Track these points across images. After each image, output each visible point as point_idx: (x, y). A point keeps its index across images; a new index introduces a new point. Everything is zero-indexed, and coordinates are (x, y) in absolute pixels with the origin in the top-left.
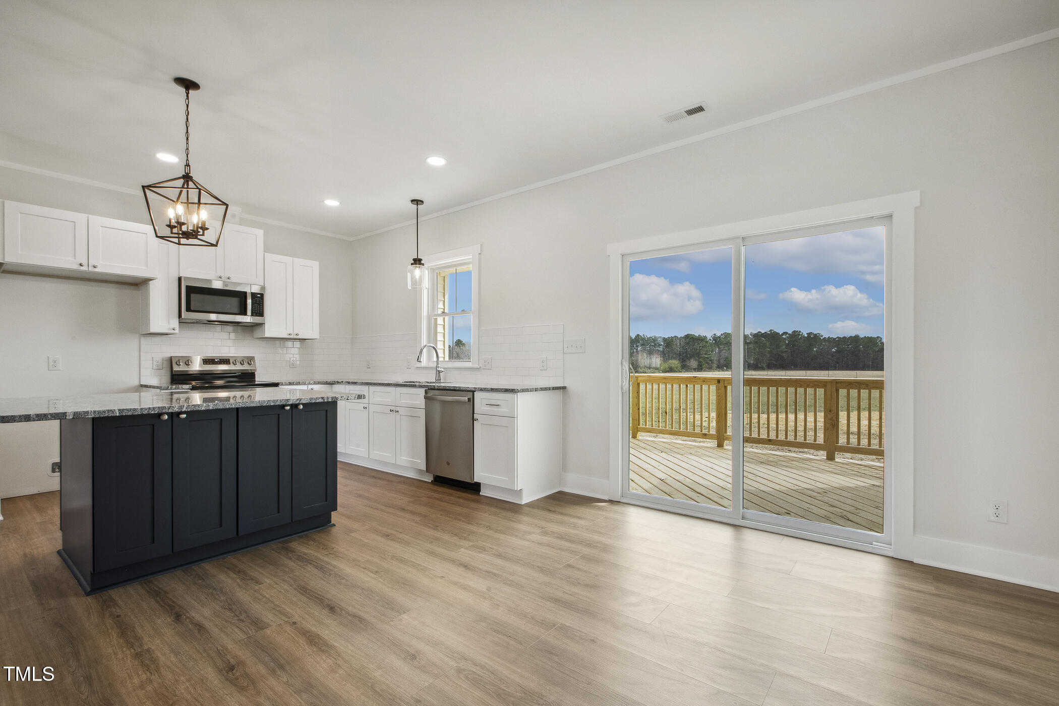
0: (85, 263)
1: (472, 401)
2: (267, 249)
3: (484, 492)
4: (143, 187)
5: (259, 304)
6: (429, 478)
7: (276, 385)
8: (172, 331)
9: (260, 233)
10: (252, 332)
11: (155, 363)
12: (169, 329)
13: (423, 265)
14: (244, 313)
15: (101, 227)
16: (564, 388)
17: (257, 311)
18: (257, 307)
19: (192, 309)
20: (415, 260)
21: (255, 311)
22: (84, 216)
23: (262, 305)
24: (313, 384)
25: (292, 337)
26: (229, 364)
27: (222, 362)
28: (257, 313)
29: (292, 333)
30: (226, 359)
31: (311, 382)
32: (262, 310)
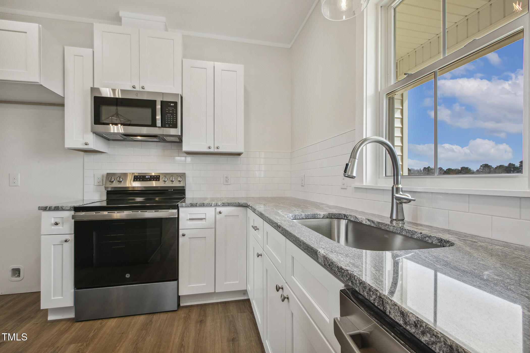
5: (172, 114)
9: (178, 37)
11: (96, 180)
14: (154, 124)
17: (170, 122)
18: (170, 117)
19: (101, 122)
21: (168, 121)
23: (175, 114)
24: (223, 206)
25: (212, 150)
26: (159, 180)
27: (152, 178)
28: (170, 124)
29: (212, 146)
30: (157, 176)
31: (219, 204)
32: (175, 121)
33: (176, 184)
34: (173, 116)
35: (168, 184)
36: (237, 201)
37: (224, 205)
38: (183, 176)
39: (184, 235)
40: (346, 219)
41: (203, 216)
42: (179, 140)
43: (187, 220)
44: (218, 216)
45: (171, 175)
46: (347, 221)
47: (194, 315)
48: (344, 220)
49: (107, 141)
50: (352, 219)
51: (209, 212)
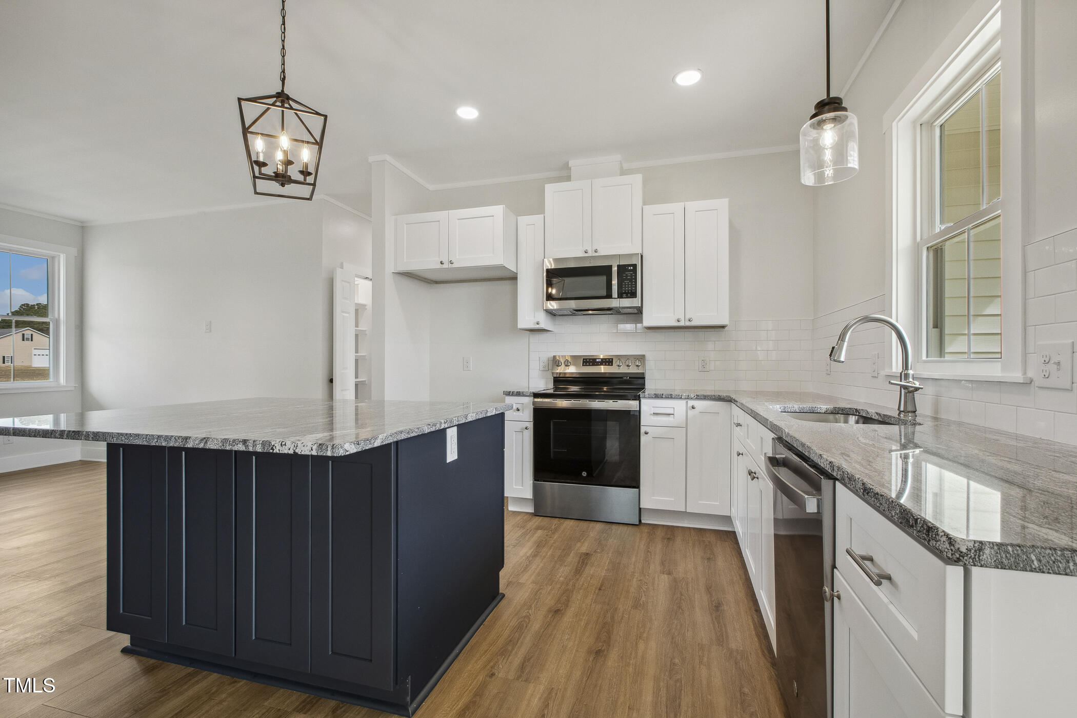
0: (445, 261)
5: (630, 280)
8: (537, 327)
9: (637, 179)
11: (542, 364)
12: (534, 323)
14: (609, 296)
15: (458, 219)
17: (629, 290)
20: (819, 105)
21: (626, 290)
22: (445, 213)
23: (634, 280)
24: (696, 398)
25: (682, 324)
26: (612, 365)
27: (604, 362)
28: (628, 293)
29: (683, 319)
30: (609, 359)
31: (692, 396)
32: (634, 288)
33: (633, 370)
34: (632, 282)
35: (623, 370)
36: (717, 394)
37: (698, 398)
38: (642, 358)
39: (646, 433)
40: (856, 415)
41: (670, 411)
42: (638, 313)
43: (651, 414)
44: (691, 412)
45: (627, 357)
46: (857, 417)
47: (660, 533)
48: (854, 417)
49: (553, 316)
50: (864, 415)
51: (679, 407)
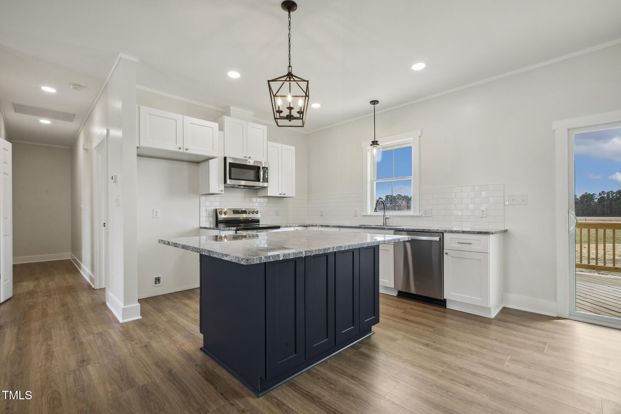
0: (182, 147)
1: (442, 240)
2: (269, 139)
3: (449, 306)
4: (269, 81)
6: (395, 294)
7: (278, 227)
8: (221, 192)
9: (265, 128)
10: (257, 192)
11: (207, 213)
12: (220, 191)
13: (378, 145)
14: (259, 180)
15: (189, 123)
16: (506, 231)
19: (232, 178)
20: (373, 142)
22: (181, 116)
25: (281, 196)
26: (246, 214)
27: (242, 212)
28: (265, 180)
29: (282, 193)
30: (245, 211)
32: (268, 178)
33: (255, 217)
34: (267, 175)
35: (250, 216)
42: (266, 190)
